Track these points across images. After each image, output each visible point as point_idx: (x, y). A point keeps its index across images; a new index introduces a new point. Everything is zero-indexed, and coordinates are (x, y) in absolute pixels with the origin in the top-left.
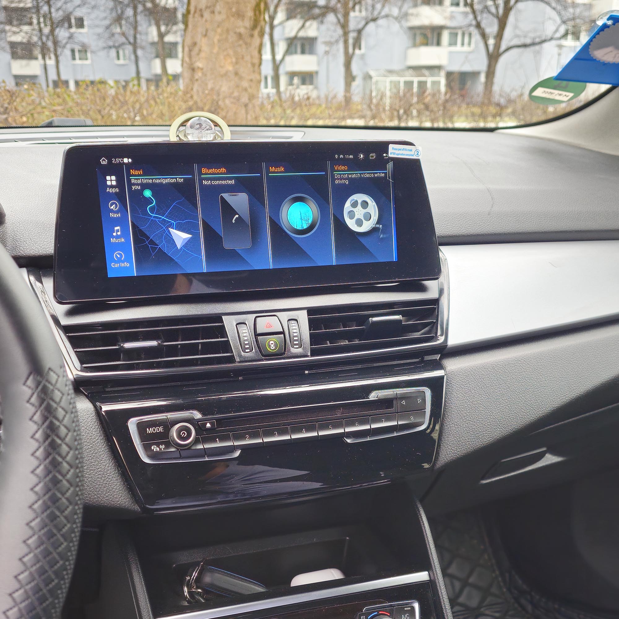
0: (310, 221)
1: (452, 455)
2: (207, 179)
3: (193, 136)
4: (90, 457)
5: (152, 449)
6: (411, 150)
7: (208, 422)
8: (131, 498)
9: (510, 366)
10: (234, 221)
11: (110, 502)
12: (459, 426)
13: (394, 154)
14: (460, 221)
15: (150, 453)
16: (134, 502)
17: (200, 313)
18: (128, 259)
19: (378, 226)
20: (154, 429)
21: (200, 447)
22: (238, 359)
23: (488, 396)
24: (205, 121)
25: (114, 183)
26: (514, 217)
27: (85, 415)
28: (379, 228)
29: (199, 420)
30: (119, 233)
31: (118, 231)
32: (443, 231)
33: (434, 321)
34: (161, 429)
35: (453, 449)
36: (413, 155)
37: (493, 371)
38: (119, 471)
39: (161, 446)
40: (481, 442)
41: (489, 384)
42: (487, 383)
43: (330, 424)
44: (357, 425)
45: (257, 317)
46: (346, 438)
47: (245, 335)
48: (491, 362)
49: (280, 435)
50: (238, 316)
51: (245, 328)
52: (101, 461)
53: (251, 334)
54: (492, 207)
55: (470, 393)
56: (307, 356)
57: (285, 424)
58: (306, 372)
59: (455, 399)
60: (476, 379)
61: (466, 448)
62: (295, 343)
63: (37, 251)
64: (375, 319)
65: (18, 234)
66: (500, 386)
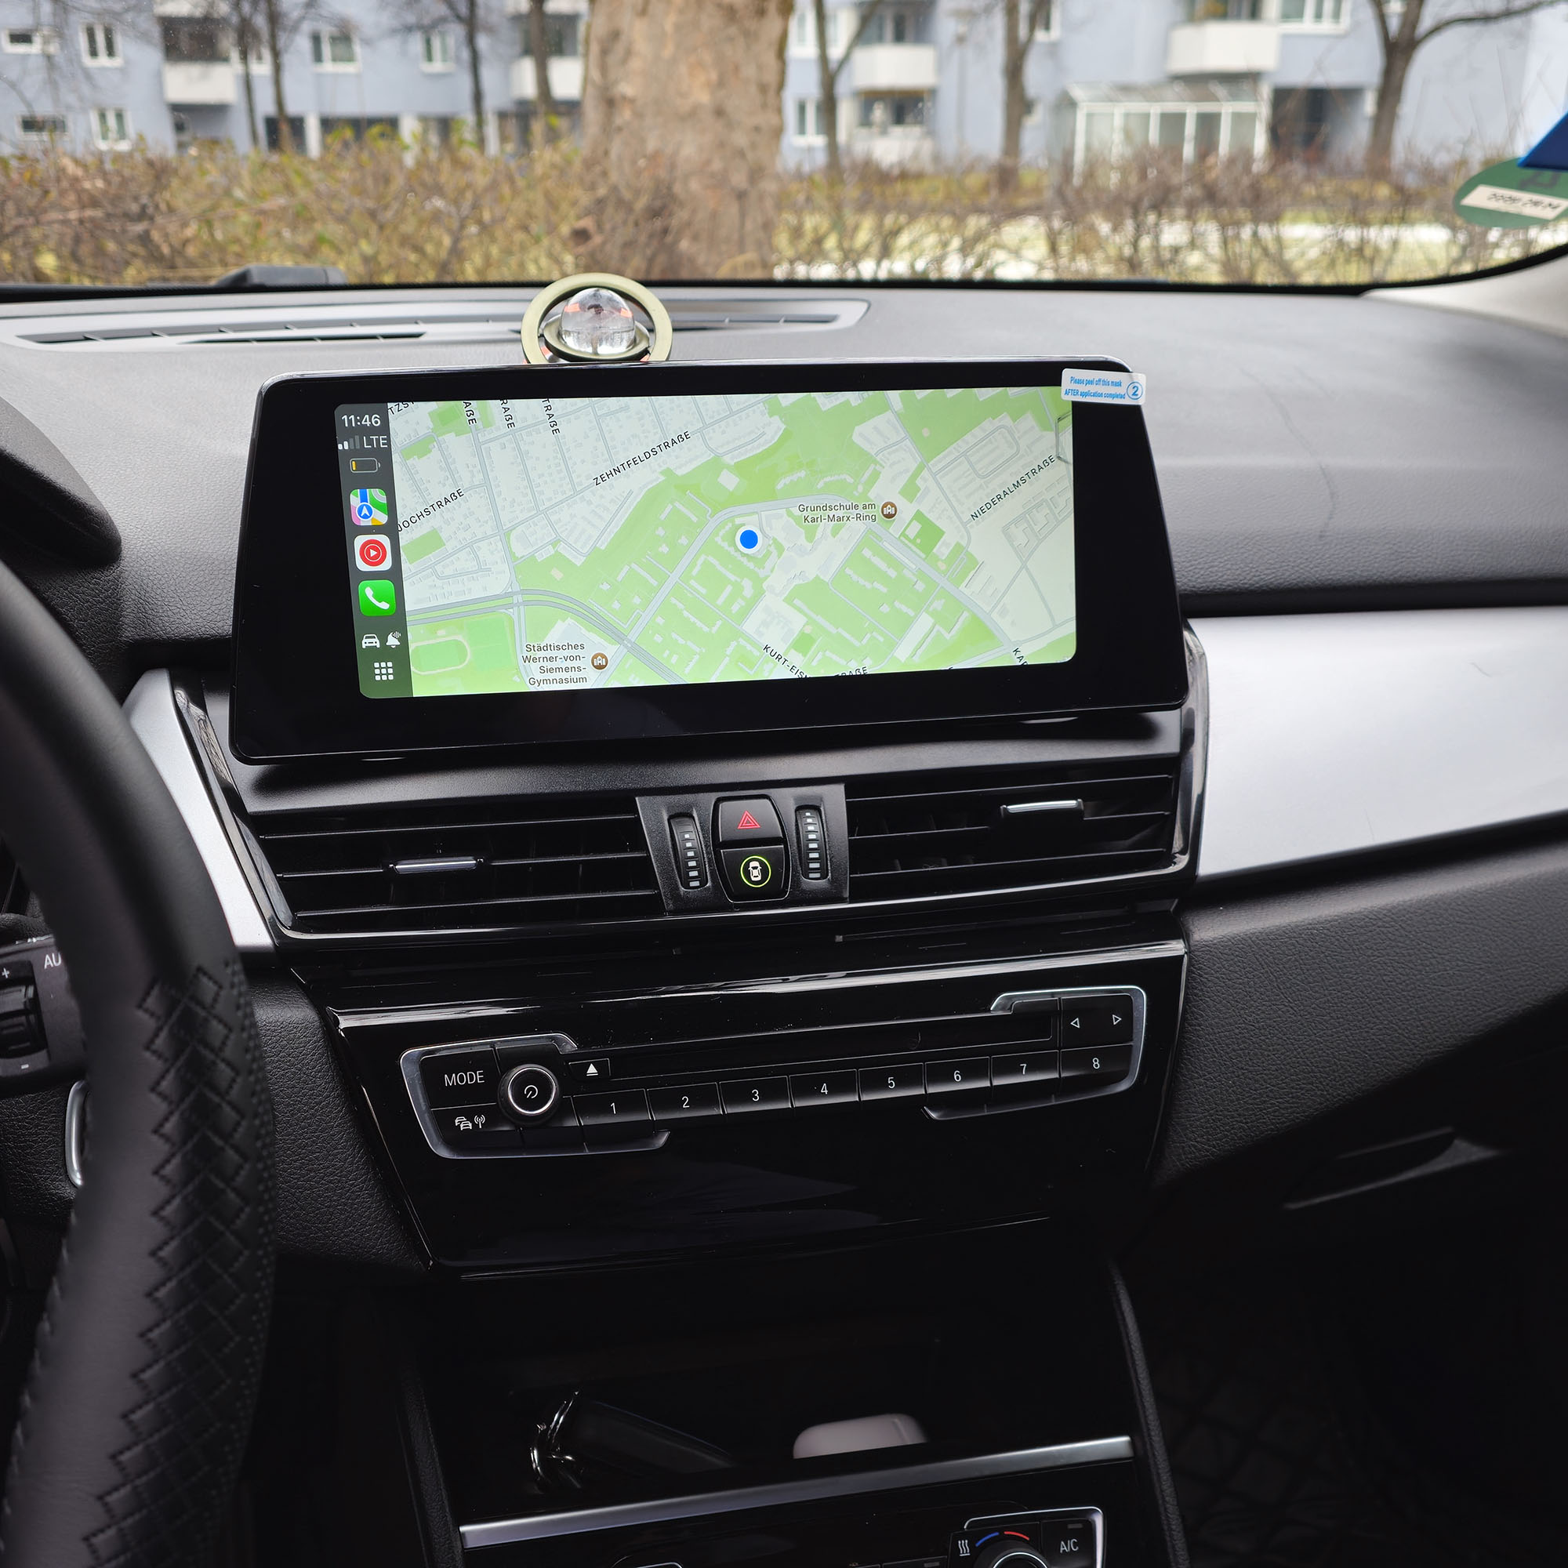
1: (1197, 1154)
3: (578, 338)
4: (310, 1138)
5: (457, 1124)
6: (1119, 384)
7: (591, 1062)
9: (1354, 932)
11: (354, 1249)
13: (1076, 393)
14: (1246, 555)
15: (450, 1135)
17: (580, 788)
20: (462, 1076)
21: (573, 1122)
22: (669, 905)
23: (1295, 1009)
24: (610, 300)
26: (1386, 543)
27: (299, 1038)
29: (572, 1056)
32: (1199, 580)
33: (1166, 813)
35: (1198, 1139)
36: (1123, 397)
37: (1309, 943)
38: (375, 1174)
39: (476, 1119)
40: (1273, 1124)
41: (1299, 978)
42: (1294, 976)
43: (890, 1073)
44: (958, 1078)
45: (719, 800)
46: (930, 1109)
47: (689, 845)
48: (1306, 922)
49: (764, 1098)
50: (673, 797)
51: (691, 828)
52: (336, 1149)
53: (705, 842)
54: (1330, 518)
55: (1247, 1001)
56: (842, 900)
57: (778, 1070)
58: (839, 938)
59: (1210, 1014)
60: (1265, 966)
61: (1232, 1139)
62: (812, 866)
63: (195, 628)
64: (1013, 808)
65: (150, 585)
66: (1327, 984)
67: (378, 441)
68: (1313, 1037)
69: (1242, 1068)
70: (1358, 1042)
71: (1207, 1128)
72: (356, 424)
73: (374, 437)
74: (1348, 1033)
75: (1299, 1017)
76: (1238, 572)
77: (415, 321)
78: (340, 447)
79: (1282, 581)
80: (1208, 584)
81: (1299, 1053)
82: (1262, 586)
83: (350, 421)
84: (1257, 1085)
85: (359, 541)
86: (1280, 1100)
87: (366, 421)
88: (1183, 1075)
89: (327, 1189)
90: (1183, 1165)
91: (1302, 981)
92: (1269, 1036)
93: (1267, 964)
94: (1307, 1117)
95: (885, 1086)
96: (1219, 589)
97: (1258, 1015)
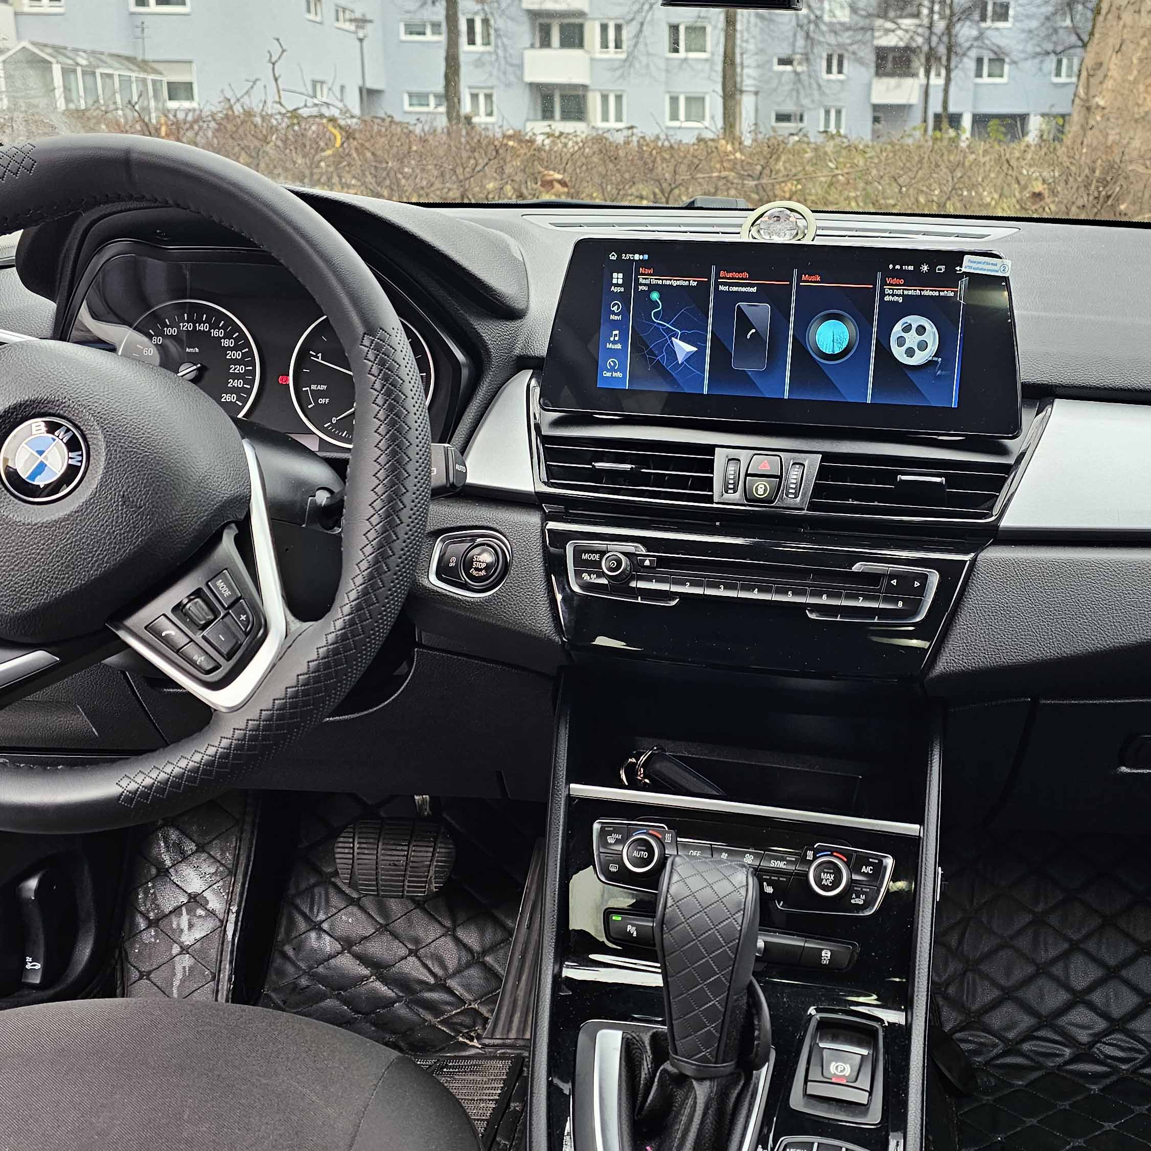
0: (844, 346)
2: (725, 284)
5: (583, 577)
6: (996, 265)
7: (648, 559)
10: (748, 337)
13: (970, 267)
15: (579, 581)
18: (622, 369)
19: (935, 359)
20: (590, 555)
21: (633, 584)
22: (716, 500)
25: (620, 282)
28: (937, 362)
29: (640, 555)
30: (617, 338)
31: (616, 335)
34: (597, 557)
36: (996, 271)
39: (591, 576)
43: (790, 589)
44: (825, 597)
45: (755, 454)
46: (809, 612)
47: (732, 472)
49: (726, 590)
50: (734, 450)
57: (734, 579)
63: (539, 352)
64: (904, 477)
95: (786, 595)
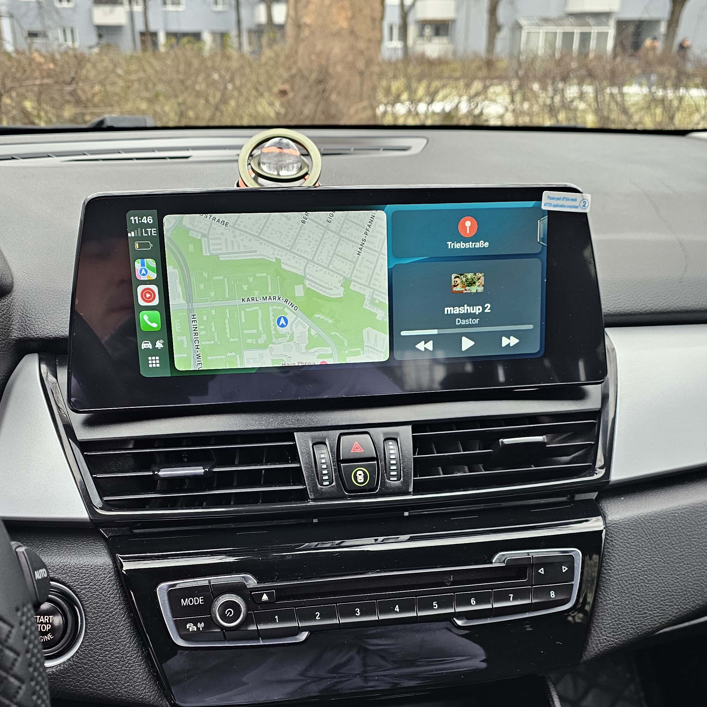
1: (607, 644)
3: (269, 167)
4: (106, 632)
5: (188, 628)
6: (575, 200)
7: (265, 593)
8: (158, 691)
9: (698, 515)
11: (130, 695)
12: (620, 603)
13: (550, 205)
14: (638, 292)
15: (184, 633)
16: (162, 695)
17: (264, 428)
20: (191, 600)
21: (253, 628)
22: (312, 496)
23: (664, 559)
24: (288, 145)
27: (101, 575)
29: (254, 589)
32: (612, 307)
33: (593, 443)
34: (200, 600)
35: (608, 635)
36: (577, 207)
37: (673, 522)
38: (143, 652)
39: (198, 624)
40: (650, 625)
41: (667, 541)
42: (664, 540)
43: (434, 599)
44: (473, 603)
45: (341, 434)
46: (457, 619)
47: (323, 461)
48: (672, 509)
49: (363, 614)
50: (315, 432)
51: (325, 451)
52: (120, 639)
53: (333, 459)
54: (685, 271)
55: (638, 556)
56: (408, 493)
57: (371, 598)
58: (406, 514)
59: (617, 563)
60: (648, 535)
61: (627, 634)
62: (392, 473)
63: (52, 332)
64: (507, 441)
65: (29, 306)
66: (683, 545)
67: (151, 231)
68: (673, 575)
69: (634, 594)
70: (699, 578)
71: (613, 628)
72: (139, 222)
73: (149, 230)
74: (693, 573)
75: (666, 564)
76: (634, 302)
77: (187, 149)
78: (129, 235)
79: (658, 307)
80: (617, 309)
81: (666, 585)
82: (646, 311)
83: (135, 220)
84: (642, 604)
85: (140, 289)
86: (655, 612)
87: (144, 220)
88: (601, 599)
89: (115, 662)
90: (599, 650)
91: (669, 543)
92: (649, 576)
93: (649, 534)
94: (669, 621)
95: (431, 607)
96: (623, 312)
97: (644, 563)
